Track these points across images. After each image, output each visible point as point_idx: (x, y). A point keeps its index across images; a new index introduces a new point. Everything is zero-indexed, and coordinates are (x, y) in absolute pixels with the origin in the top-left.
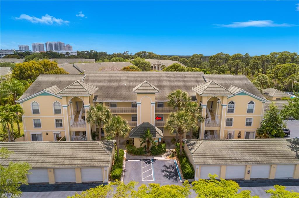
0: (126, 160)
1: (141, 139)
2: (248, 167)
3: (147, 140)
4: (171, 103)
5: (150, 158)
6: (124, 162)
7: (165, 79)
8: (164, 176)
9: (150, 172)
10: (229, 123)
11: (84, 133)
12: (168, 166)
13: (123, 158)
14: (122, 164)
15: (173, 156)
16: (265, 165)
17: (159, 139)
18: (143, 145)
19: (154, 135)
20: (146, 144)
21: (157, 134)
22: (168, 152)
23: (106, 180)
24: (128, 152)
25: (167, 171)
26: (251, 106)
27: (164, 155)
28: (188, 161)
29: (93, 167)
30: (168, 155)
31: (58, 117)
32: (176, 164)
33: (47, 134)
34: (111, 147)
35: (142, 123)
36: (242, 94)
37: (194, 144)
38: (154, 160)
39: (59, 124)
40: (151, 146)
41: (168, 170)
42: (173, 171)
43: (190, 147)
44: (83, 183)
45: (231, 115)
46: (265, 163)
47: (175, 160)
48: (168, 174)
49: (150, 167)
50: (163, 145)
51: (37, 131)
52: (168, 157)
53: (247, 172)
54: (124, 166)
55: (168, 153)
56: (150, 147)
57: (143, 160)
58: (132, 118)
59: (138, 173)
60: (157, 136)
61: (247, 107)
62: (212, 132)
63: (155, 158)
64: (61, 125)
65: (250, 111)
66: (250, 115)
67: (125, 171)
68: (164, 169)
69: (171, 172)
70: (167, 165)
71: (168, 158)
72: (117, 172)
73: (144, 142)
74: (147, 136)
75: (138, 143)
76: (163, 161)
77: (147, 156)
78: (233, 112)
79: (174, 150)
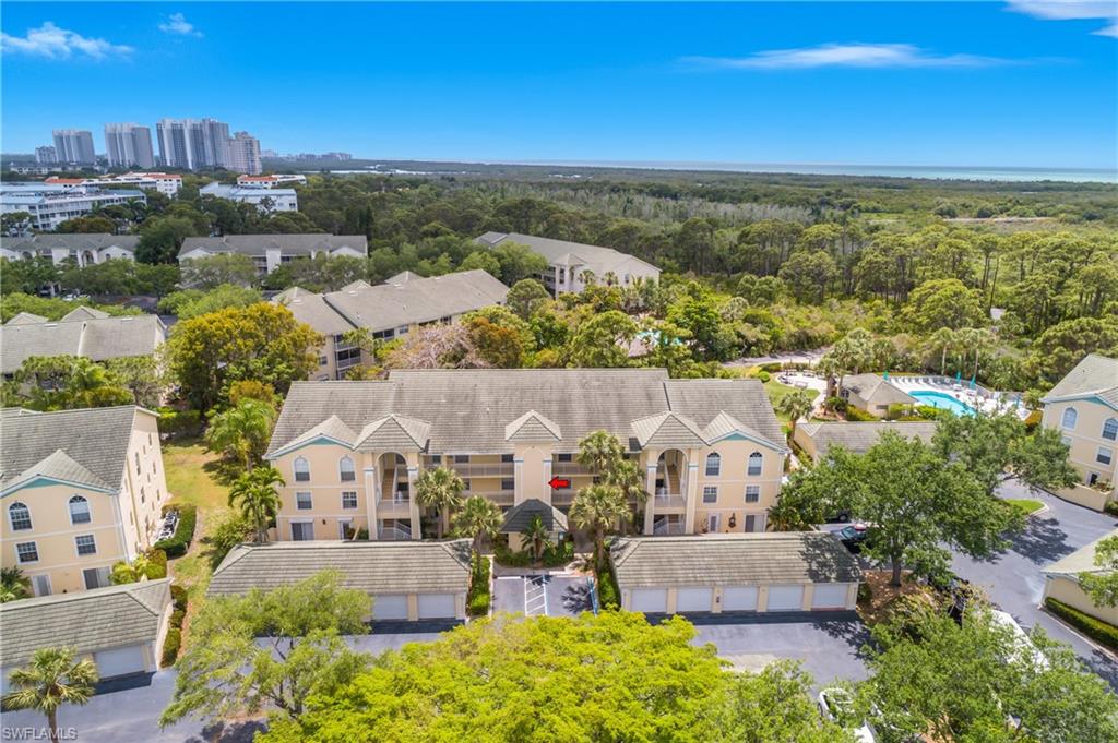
0: (495, 577)
1: (524, 536)
2: (716, 590)
3: (535, 537)
4: (585, 458)
5: (541, 573)
6: (491, 581)
7: (577, 391)
8: (566, 607)
9: (541, 601)
10: (710, 496)
11: (406, 523)
12: (576, 590)
13: (488, 573)
14: (488, 586)
15: (586, 569)
16: (744, 586)
17: (559, 534)
18: (528, 547)
19: (550, 528)
20: (533, 544)
21: (555, 524)
22: (577, 559)
23: (461, 615)
24: (496, 560)
25: (572, 599)
26: (755, 462)
27: (571, 565)
28: (613, 580)
29: (440, 592)
30: (577, 566)
31: (349, 487)
32: (592, 585)
33: (324, 522)
34: (466, 554)
35: (526, 499)
36: (736, 436)
37: (624, 547)
38: (548, 577)
39: (350, 502)
40: (543, 548)
41: (576, 596)
42: (583, 598)
43: (617, 553)
44: (421, 621)
45: (712, 481)
46: (746, 583)
47: (590, 576)
48: (573, 603)
49: (540, 591)
50: (568, 546)
51: (303, 516)
52: (577, 571)
53: (715, 600)
54: (491, 589)
55: (577, 562)
56: (541, 551)
57: (528, 577)
58: (503, 483)
59: (519, 603)
60: (556, 528)
61: (748, 462)
62: (674, 518)
63: (551, 573)
64: (354, 504)
65: (755, 471)
66: (754, 481)
67: (494, 598)
68: (567, 594)
69: (580, 600)
70: (573, 586)
71: (577, 573)
72: (480, 600)
73: (530, 541)
74: (534, 530)
75: (516, 542)
76: (566, 580)
77: (535, 568)
78: (717, 473)
79: (591, 555)
